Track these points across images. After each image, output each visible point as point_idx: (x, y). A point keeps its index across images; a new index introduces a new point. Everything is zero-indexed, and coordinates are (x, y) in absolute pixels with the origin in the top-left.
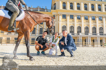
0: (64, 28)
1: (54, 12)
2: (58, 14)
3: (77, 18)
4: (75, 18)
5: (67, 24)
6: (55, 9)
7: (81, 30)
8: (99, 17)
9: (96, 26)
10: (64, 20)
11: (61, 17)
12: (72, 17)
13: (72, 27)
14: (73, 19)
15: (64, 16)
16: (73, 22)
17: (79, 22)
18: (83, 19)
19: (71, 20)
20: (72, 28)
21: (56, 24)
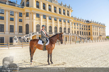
0: (38, 26)
2: (32, 12)
4: (48, 18)
5: (40, 23)
6: (28, 6)
7: (51, 29)
10: (38, 19)
11: (35, 16)
12: (45, 17)
15: (38, 16)
19: (44, 20)
21: (30, 22)
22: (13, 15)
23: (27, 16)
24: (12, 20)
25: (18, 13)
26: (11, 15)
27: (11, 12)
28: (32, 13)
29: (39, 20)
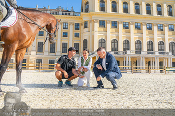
0: (102, 42)
1: (85, 17)
2: (93, 19)
3: (124, 27)
4: (121, 26)
6: (87, 11)
8: (159, 25)
9: (153, 39)
10: (102, 29)
11: (97, 25)
12: (115, 25)
13: (116, 41)
14: (116, 27)
15: (102, 24)
16: (117, 33)
17: (126, 32)
18: (132, 27)
19: (114, 30)
20: (114, 43)
21: (89, 37)
22: (67, 29)
23: (86, 27)
24: (65, 35)
25: (73, 25)
26: (64, 28)
27: (65, 24)
28: (92, 22)
29: (104, 31)
